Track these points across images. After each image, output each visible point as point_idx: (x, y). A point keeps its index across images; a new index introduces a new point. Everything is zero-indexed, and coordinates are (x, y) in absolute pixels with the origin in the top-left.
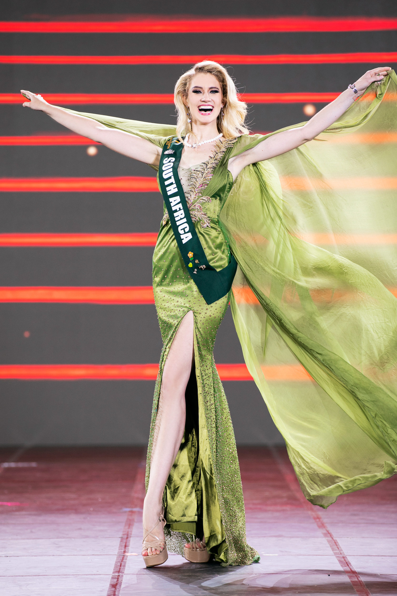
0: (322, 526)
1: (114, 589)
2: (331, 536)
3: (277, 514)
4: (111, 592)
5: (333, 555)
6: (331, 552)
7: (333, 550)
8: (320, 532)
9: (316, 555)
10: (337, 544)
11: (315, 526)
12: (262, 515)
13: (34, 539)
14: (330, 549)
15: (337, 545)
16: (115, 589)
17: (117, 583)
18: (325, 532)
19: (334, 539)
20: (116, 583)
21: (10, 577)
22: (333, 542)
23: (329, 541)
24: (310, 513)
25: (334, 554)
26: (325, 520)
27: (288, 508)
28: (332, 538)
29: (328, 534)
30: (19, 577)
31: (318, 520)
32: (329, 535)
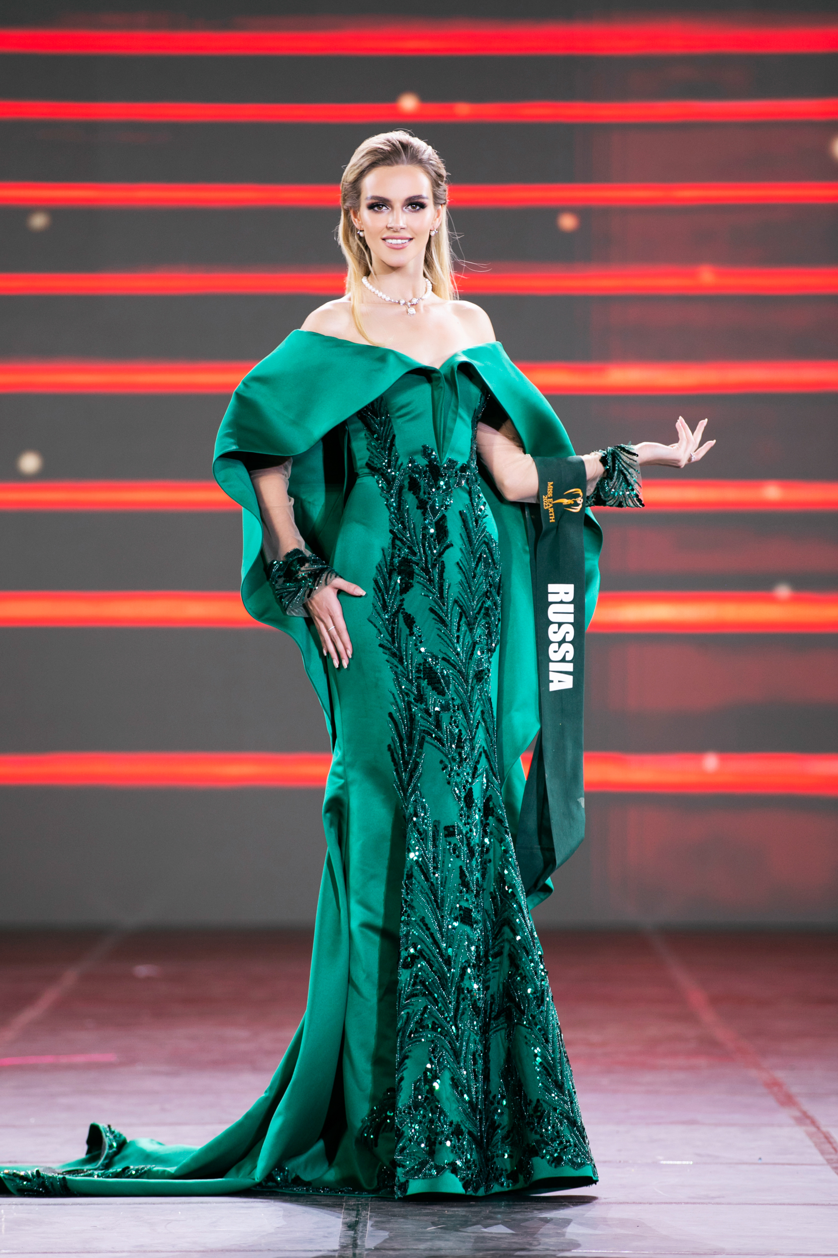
0: (788, 1100)
1: (353, 1232)
2: (813, 1123)
3: (681, 1076)
4: (349, 1239)
5: (822, 1165)
6: (820, 1158)
7: (823, 1153)
8: (785, 1115)
9: (783, 1164)
10: (832, 1140)
11: (771, 1102)
12: (648, 1077)
13: (171, 1124)
14: (815, 1151)
15: (830, 1143)
16: (355, 1234)
17: (358, 1221)
18: (798, 1114)
19: (824, 1129)
20: (356, 1221)
21: (123, 1206)
22: (822, 1136)
23: (810, 1135)
24: (753, 1073)
25: (825, 1162)
26: (794, 1090)
27: (702, 1062)
28: (818, 1128)
29: (805, 1119)
30: (145, 1206)
31: (775, 1089)
32: (808, 1121)
